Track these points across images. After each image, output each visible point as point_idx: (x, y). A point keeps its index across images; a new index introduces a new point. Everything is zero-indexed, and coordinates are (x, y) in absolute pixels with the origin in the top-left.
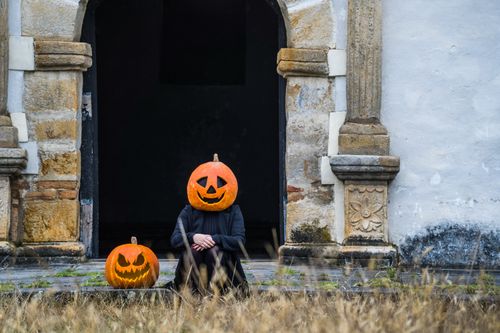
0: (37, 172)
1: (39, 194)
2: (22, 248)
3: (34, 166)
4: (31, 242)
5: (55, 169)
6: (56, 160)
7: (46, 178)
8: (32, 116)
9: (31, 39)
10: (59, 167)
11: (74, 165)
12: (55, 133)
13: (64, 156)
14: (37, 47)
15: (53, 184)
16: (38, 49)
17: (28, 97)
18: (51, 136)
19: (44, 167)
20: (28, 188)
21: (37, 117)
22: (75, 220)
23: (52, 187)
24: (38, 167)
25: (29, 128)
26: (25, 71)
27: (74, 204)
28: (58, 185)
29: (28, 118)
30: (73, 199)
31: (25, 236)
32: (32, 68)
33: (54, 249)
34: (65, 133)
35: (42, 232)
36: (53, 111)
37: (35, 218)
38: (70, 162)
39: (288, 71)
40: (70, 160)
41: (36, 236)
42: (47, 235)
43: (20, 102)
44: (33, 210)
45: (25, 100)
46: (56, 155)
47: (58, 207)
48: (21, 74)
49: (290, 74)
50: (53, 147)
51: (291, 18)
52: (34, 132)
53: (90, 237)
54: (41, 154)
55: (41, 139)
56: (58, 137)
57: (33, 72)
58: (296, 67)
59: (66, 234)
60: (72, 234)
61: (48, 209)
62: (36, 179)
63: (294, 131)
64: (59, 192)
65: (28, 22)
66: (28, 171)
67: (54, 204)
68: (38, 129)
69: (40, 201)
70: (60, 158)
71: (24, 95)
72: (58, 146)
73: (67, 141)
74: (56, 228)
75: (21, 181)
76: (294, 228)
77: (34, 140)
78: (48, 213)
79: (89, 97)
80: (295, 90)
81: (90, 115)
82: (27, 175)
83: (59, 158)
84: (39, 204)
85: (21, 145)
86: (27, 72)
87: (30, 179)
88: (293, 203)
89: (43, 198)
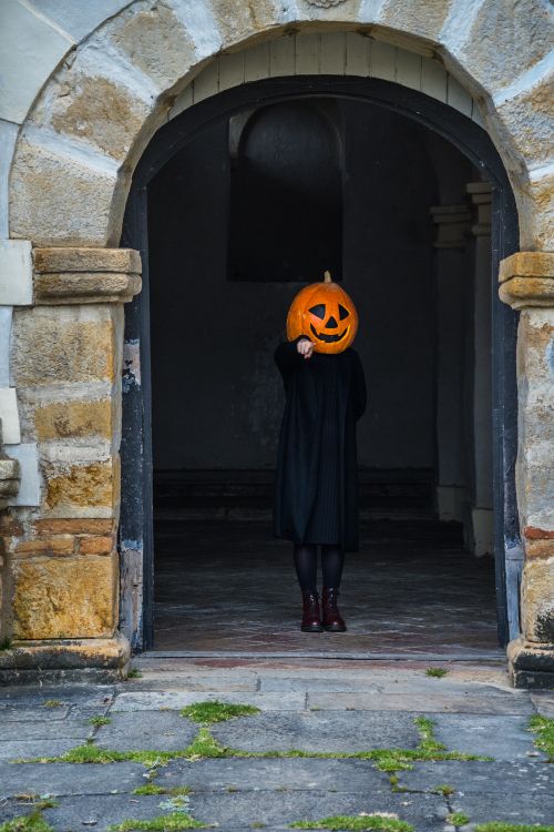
0: (37, 503)
1: (41, 544)
2: (10, 653)
3: (31, 492)
4: (27, 639)
5: (71, 497)
6: (73, 479)
7: (55, 513)
8: (28, 393)
9: (27, 245)
10: (78, 491)
11: (108, 487)
12: (72, 426)
13: (89, 470)
14: (37, 260)
15: (67, 526)
16: (41, 265)
17: (20, 356)
18: (63, 432)
19: (52, 492)
20: (20, 533)
21: (36, 396)
22: (110, 596)
23: (65, 531)
24: (39, 493)
25: (22, 417)
26: (15, 306)
27: (108, 565)
28: (78, 526)
29: (20, 398)
30: (106, 554)
31: (17, 628)
32: (29, 302)
33: (71, 653)
34: (89, 425)
35: (47, 620)
36: (67, 384)
37: (35, 592)
38: (99, 483)
39: (529, 297)
40: (100, 477)
41: (36, 628)
42: (58, 624)
43: (7, 367)
44: (32, 577)
45: (14, 362)
46: (74, 469)
47: (77, 572)
48: (8, 313)
49: (533, 303)
50: (67, 453)
51: (536, 191)
52: (31, 425)
53: (139, 613)
54: (45, 467)
55: (45, 439)
56: (77, 433)
57: (30, 307)
58: (547, 291)
59: (94, 623)
60: (104, 624)
61: (58, 574)
62: (35, 516)
63: (541, 417)
64: (79, 541)
65: (22, 211)
66: (22, 501)
67: (70, 564)
68: (39, 418)
69: (43, 558)
70: (81, 475)
71: (12, 355)
72: (78, 451)
73: (95, 440)
74: (73, 610)
75: (7, 520)
76: (543, 614)
77: (31, 440)
78: (60, 582)
79: (135, 347)
80: (544, 335)
81: (138, 381)
82: (19, 508)
83: (78, 474)
84: (41, 564)
85: (8, 451)
86: (18, 309)
87: (24, 516)
88: (540, 562)
89: (49, 552)
